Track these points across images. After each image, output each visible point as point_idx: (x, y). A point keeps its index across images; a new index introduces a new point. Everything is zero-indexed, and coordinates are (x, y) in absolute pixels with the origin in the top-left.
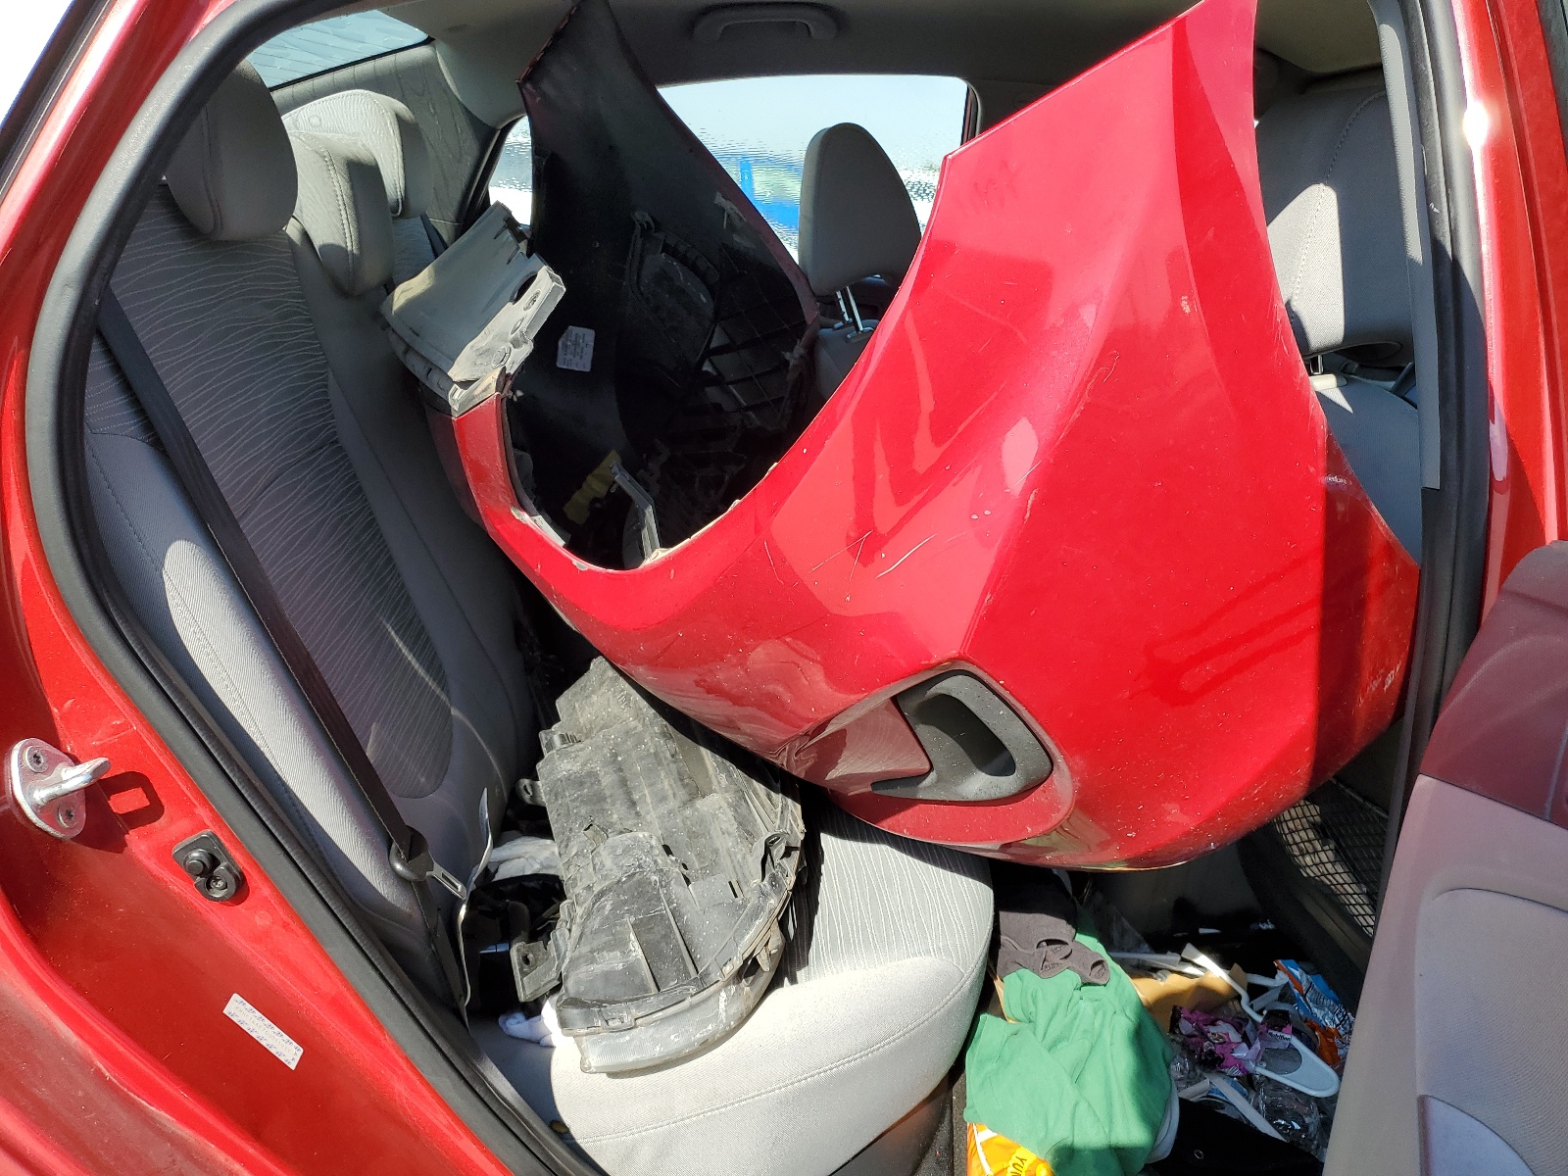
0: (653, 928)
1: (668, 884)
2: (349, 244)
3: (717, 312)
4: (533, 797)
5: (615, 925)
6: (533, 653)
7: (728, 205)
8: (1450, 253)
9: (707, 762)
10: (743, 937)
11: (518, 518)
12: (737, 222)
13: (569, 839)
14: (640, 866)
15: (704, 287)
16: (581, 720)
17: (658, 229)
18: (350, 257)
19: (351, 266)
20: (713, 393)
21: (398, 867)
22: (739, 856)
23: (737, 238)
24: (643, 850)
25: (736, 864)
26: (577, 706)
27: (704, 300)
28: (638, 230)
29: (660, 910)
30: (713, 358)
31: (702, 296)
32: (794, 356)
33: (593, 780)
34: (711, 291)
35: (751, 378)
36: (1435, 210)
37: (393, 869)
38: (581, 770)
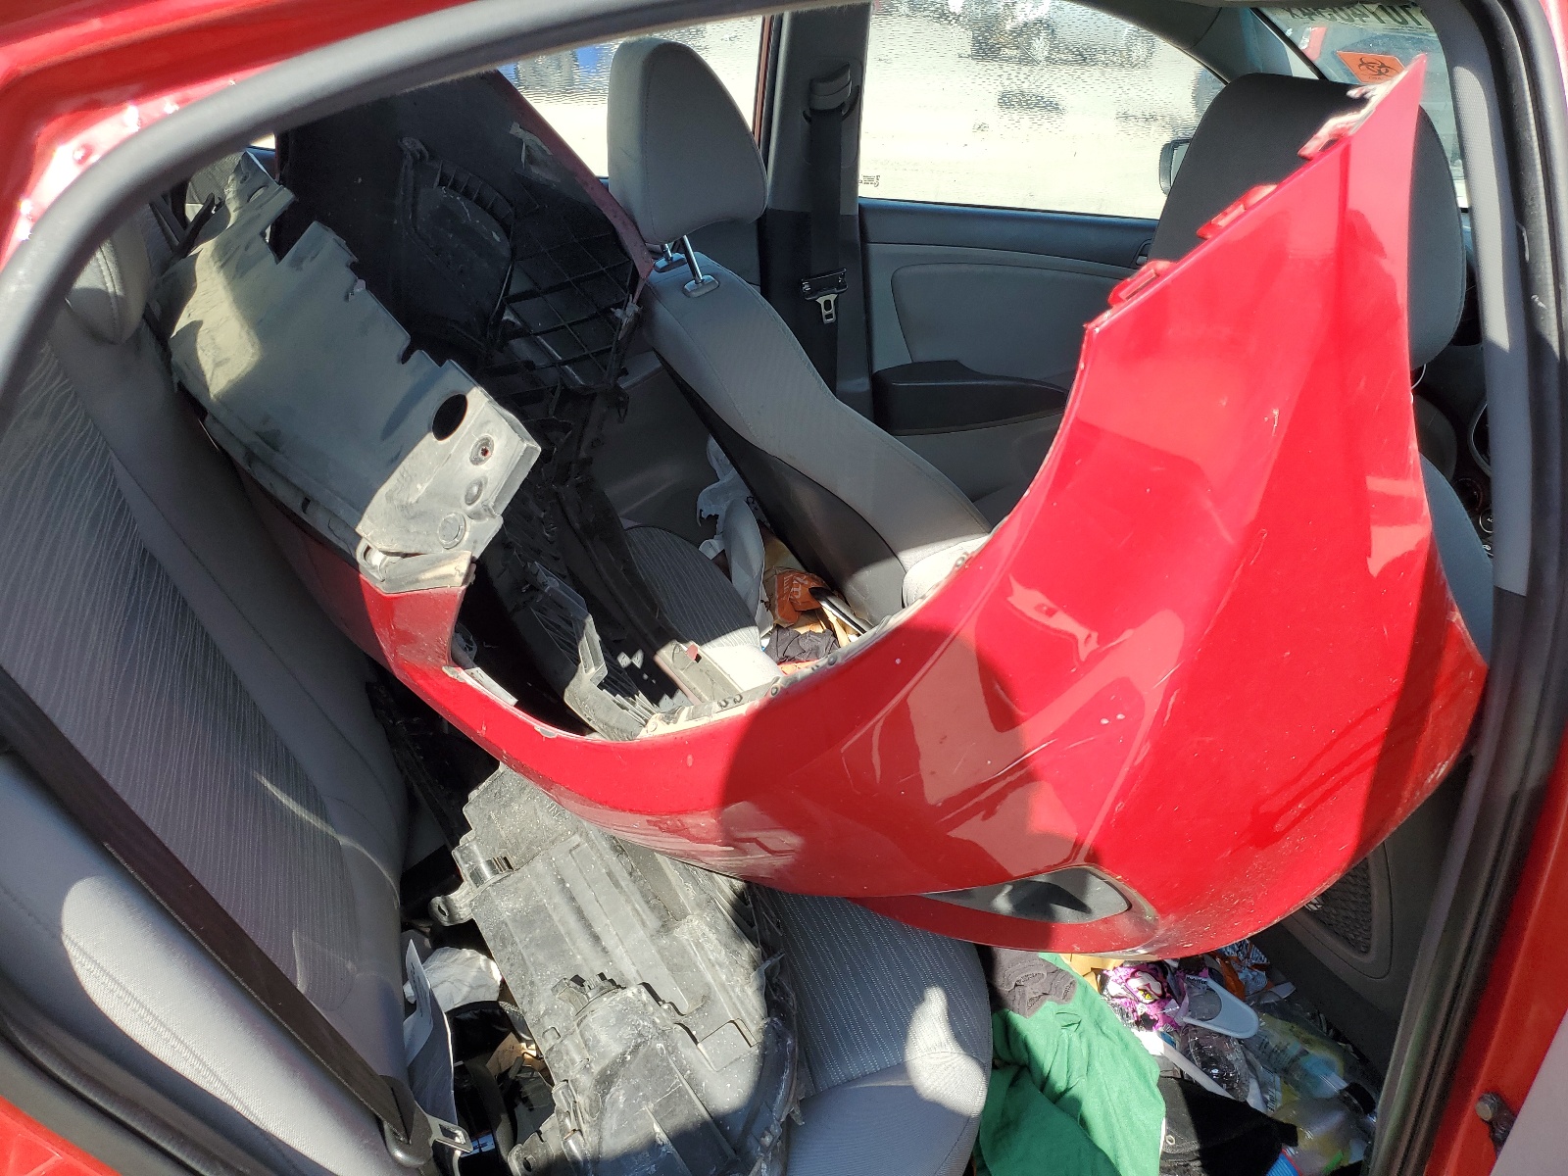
0: (674, 1110)
1: (675, 1048)
2: (109, 284)
3: (513, 251)
4: (451, 917)
5: (635, 1119)
6: (395, 721)
7: (528, 138)
8: (1558, 354)
9: (667, 871)
10: (775, 1098)
11: (451, 675)
12: (537, 154)
13: (531, 994)
14: (640, 1035)
15: (495, 224)
16: (502, 833)
17: (433, 157)
18: (113, 301)
19: (115, 311)
20: (521, 348)
21: (399, 1155)
22: (737, 990)
23: (535, 170)
24: (637, 1013)
25: (735, 1000)
26: (493, 817)
27: (498, 239)
28: (408, 161)
29: (676, 1085)
30: (513, 305)
31: (494, 233)
32: (627, 314)
33: (542, 915)
34: (506, 230)
35: (563, 327)
36: (1540, 304)
37: (395, 1160)
38: (526, 906)
